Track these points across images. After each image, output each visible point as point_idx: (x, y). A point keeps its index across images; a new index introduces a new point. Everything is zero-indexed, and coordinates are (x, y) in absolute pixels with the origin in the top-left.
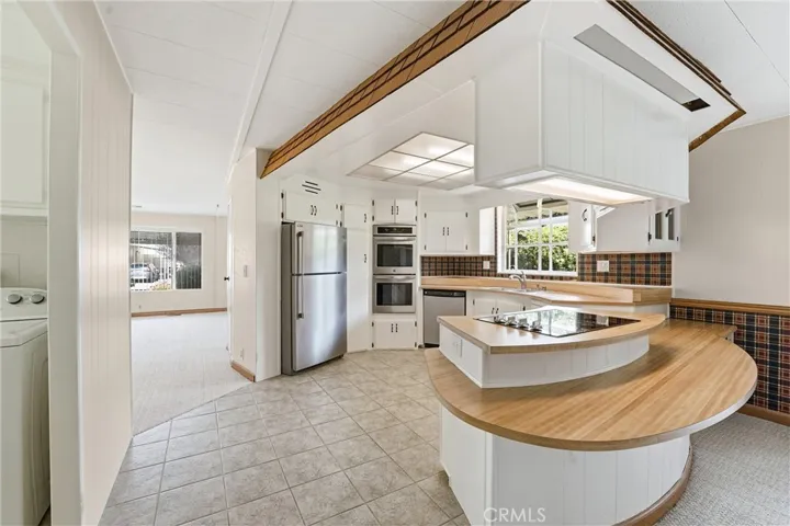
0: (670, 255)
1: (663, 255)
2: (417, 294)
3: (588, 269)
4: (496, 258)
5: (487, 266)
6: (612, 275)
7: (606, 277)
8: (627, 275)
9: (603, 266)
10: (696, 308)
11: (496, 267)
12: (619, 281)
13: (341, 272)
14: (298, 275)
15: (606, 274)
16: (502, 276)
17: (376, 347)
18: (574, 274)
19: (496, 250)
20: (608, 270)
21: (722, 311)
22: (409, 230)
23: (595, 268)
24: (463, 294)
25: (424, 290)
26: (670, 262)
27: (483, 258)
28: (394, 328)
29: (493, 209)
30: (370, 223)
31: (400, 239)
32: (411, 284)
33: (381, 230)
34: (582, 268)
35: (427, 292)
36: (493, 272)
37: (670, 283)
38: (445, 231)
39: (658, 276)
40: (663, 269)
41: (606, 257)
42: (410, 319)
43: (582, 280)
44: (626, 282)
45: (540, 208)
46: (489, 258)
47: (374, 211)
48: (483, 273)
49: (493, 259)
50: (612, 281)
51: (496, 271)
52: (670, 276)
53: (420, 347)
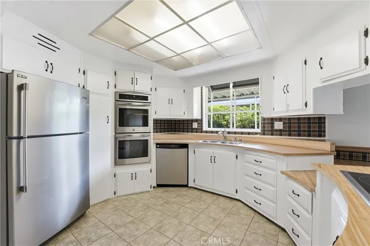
0: (325, 118)
1: (320, 118)
2: (152, 148)
3: (268, 127)
4: (201, 120)
5: (195, 125)
6: (284, 131)
7: (281, 133)
8: (296, 131)
9: (278, 125)
10: (342, 151)
11: (202, 126)
12: (290, 135)
13: (84, 132)
14: (19, 138)
15: (281, 130)
16: (207, 132)
17: (118, 194)
18: (259, 130)
19: (202, 115)
20: (282, 128)
21: (347, 152)
22: (146, 98)
23: (273, 127)
24: (185, 146)
25: (157, 144)
26: (324, 123)
27: (193, 121)
28: (134, 177)
29: (200, 88)
30: (112, 90)
31: (137, 105)
32: (147, 140)
33: (122, 96)
34: (264, 127)
35: (160, 146)
36: (200, 130)
37: (325, 136)
38: (171, 101)
39: (316, 131)
40: (320, 127)
41: (280, 119)
42: (146, 168)
43: (264, 134)
44: (294, 135)
45: (231, 89)
46: (197, 121)
47: (116, 80)
48: (193, 130)
49: (200, 122)
50: (285, 135)
51: (202, 129)
52: (324, 131)
53: (154, 187)
